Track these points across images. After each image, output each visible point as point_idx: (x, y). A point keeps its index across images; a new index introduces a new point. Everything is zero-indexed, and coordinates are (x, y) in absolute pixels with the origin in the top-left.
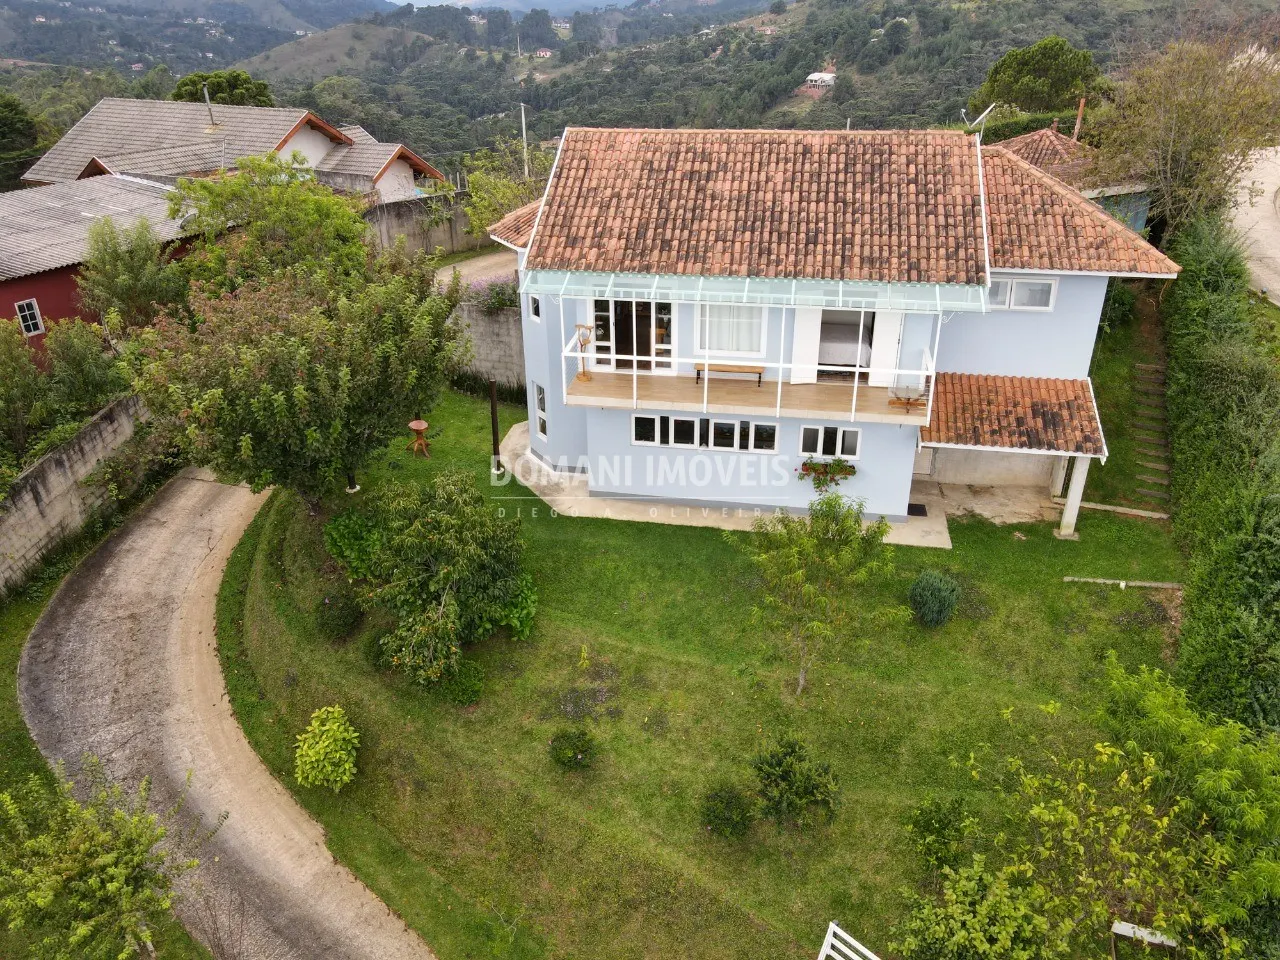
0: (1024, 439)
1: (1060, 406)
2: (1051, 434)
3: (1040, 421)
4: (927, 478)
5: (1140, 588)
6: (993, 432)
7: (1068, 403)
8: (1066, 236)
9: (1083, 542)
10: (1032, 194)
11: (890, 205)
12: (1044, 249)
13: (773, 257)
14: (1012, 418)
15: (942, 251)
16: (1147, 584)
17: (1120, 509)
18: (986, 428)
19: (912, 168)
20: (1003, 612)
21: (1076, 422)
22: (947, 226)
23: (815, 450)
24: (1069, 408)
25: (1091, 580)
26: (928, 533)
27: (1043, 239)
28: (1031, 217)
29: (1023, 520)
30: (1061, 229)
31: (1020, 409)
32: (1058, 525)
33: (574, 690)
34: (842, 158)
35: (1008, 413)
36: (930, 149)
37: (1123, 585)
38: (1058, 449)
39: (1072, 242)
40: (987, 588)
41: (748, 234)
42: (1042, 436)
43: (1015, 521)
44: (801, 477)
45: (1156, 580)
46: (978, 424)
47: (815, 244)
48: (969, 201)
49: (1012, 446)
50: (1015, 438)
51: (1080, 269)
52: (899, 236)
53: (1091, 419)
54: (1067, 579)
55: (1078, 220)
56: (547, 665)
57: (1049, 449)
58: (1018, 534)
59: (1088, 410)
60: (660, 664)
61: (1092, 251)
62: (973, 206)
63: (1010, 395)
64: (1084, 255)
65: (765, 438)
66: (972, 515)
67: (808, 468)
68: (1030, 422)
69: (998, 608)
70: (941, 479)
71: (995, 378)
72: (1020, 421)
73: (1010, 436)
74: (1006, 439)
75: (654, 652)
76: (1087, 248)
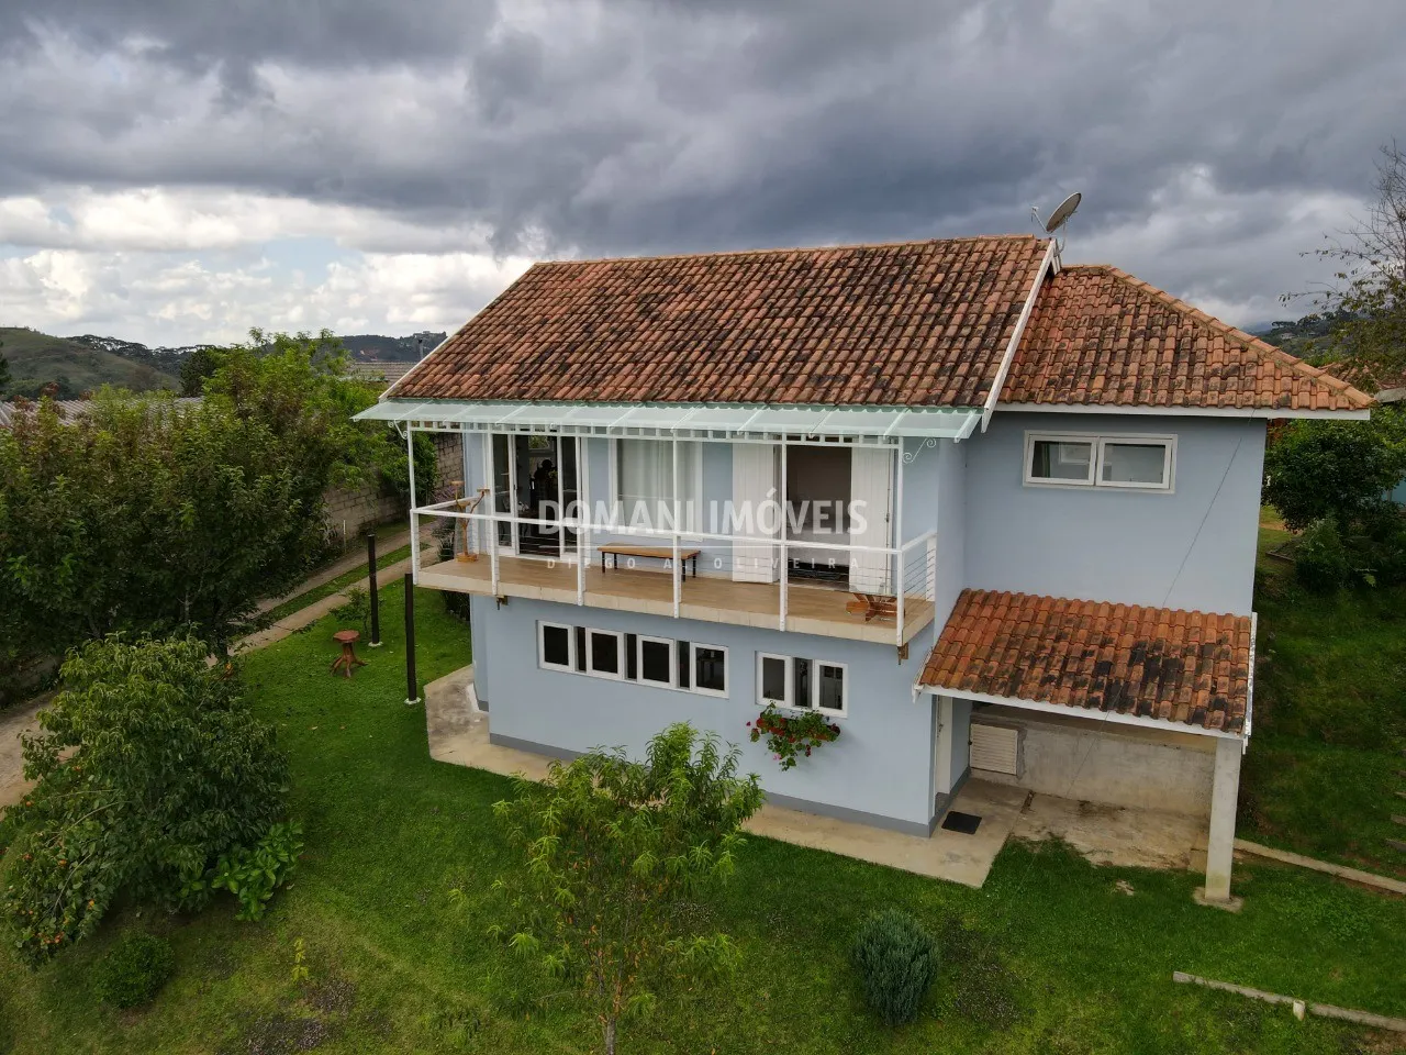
0: (1099, 694)
1: (1186, 652)
2: (1152, 689)
3: (1139, 671)
4: (1012, 782)
5: (1341, 1021)
6: (1047, 680)
7: (1202, 648)
8: (1175, 364)
9: (1247, 916)
10: (1136, 315)
11: (884, 318)
12: (1132, 380)
13: (688, 379)
14: (1090, 664)
15: (934, 367)
16: (1353, 1015)
17: (1349, 873)
18: (1038, 671)
19: (940, 277)
20: (1041, 1020)
21: (1206, 677)
22: (954, 339)
23: (781, 696)
24: (1201, 656)
25: (1232, 988)
26: (954, 858)
27: (1133, 367)
28: (1124, 342)
29: (1143, 864)
30: (1168, 355)
31: (1109, 651)
32: (1200, 880)
33: (280, 1017)
34: (848, 271)
35: (1085, 654)
36: (975, 257)
37: (1298, 1008)
38: (1155, 716)
39: (1183, 369)
40: (1018, 967)
41: (672, 354)
42: (1134, 693)
43: (1130, 863)
44: (755, 736)
45: (1375, 1010)
46: (1025, 665)
47: (754, 363)
48: (1005, 308)
49: (1072, 703)
50: (1081, 693)
51: (1185, 404)
52: (878, 351)
53: (1237, 674)
54: (1181, 977)
55: (1202, 342)
56: (268, 969)
57: (1138, 714)
58: (1123, 885)
59: (1239, 659)
60: (416, 998)
61: (1215, 381)
62: (1009, 315)
63: (1100, 628)
64: (1198, 386)
65: (711, 671)
66: (1057, 843)
67: (767, 722)
68: (1121, 670)
69: (1032, 1012)
70: (1037, 787)
71: (1082, 605)
72: (1104, 668)
73: (1074, 688)
74: (1066, 691)
75: (422, 976)
76: (1206, 378)
